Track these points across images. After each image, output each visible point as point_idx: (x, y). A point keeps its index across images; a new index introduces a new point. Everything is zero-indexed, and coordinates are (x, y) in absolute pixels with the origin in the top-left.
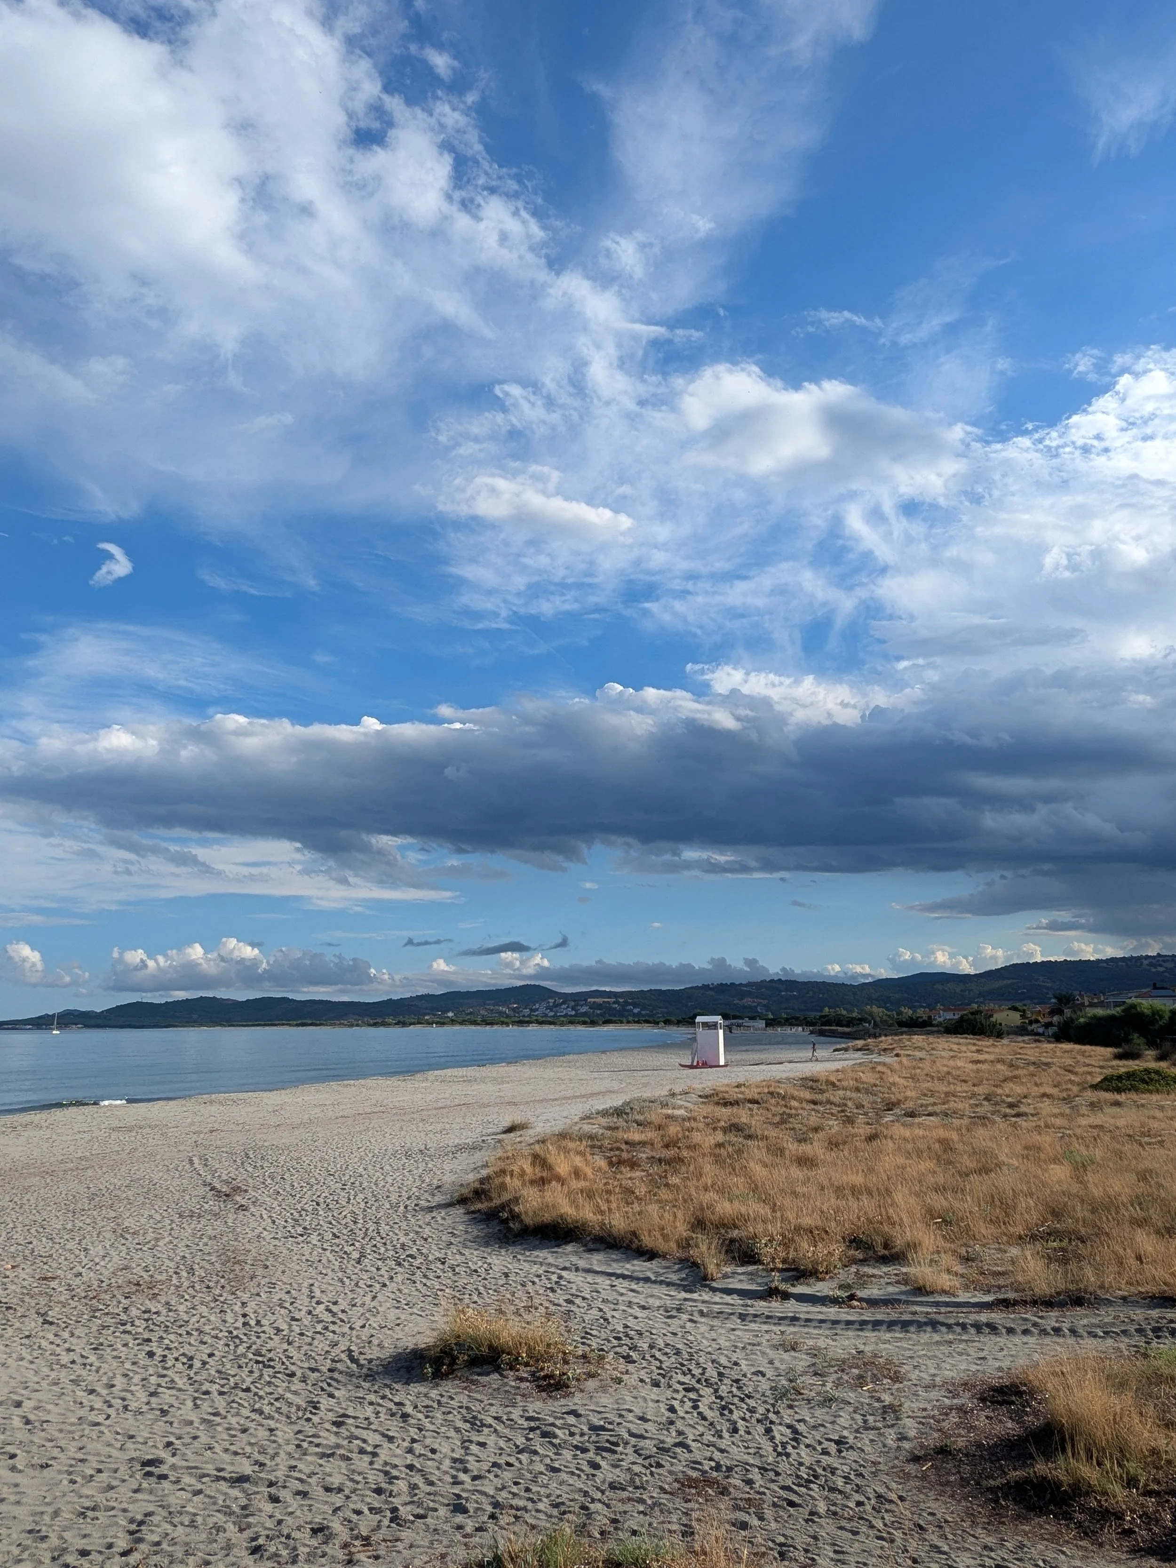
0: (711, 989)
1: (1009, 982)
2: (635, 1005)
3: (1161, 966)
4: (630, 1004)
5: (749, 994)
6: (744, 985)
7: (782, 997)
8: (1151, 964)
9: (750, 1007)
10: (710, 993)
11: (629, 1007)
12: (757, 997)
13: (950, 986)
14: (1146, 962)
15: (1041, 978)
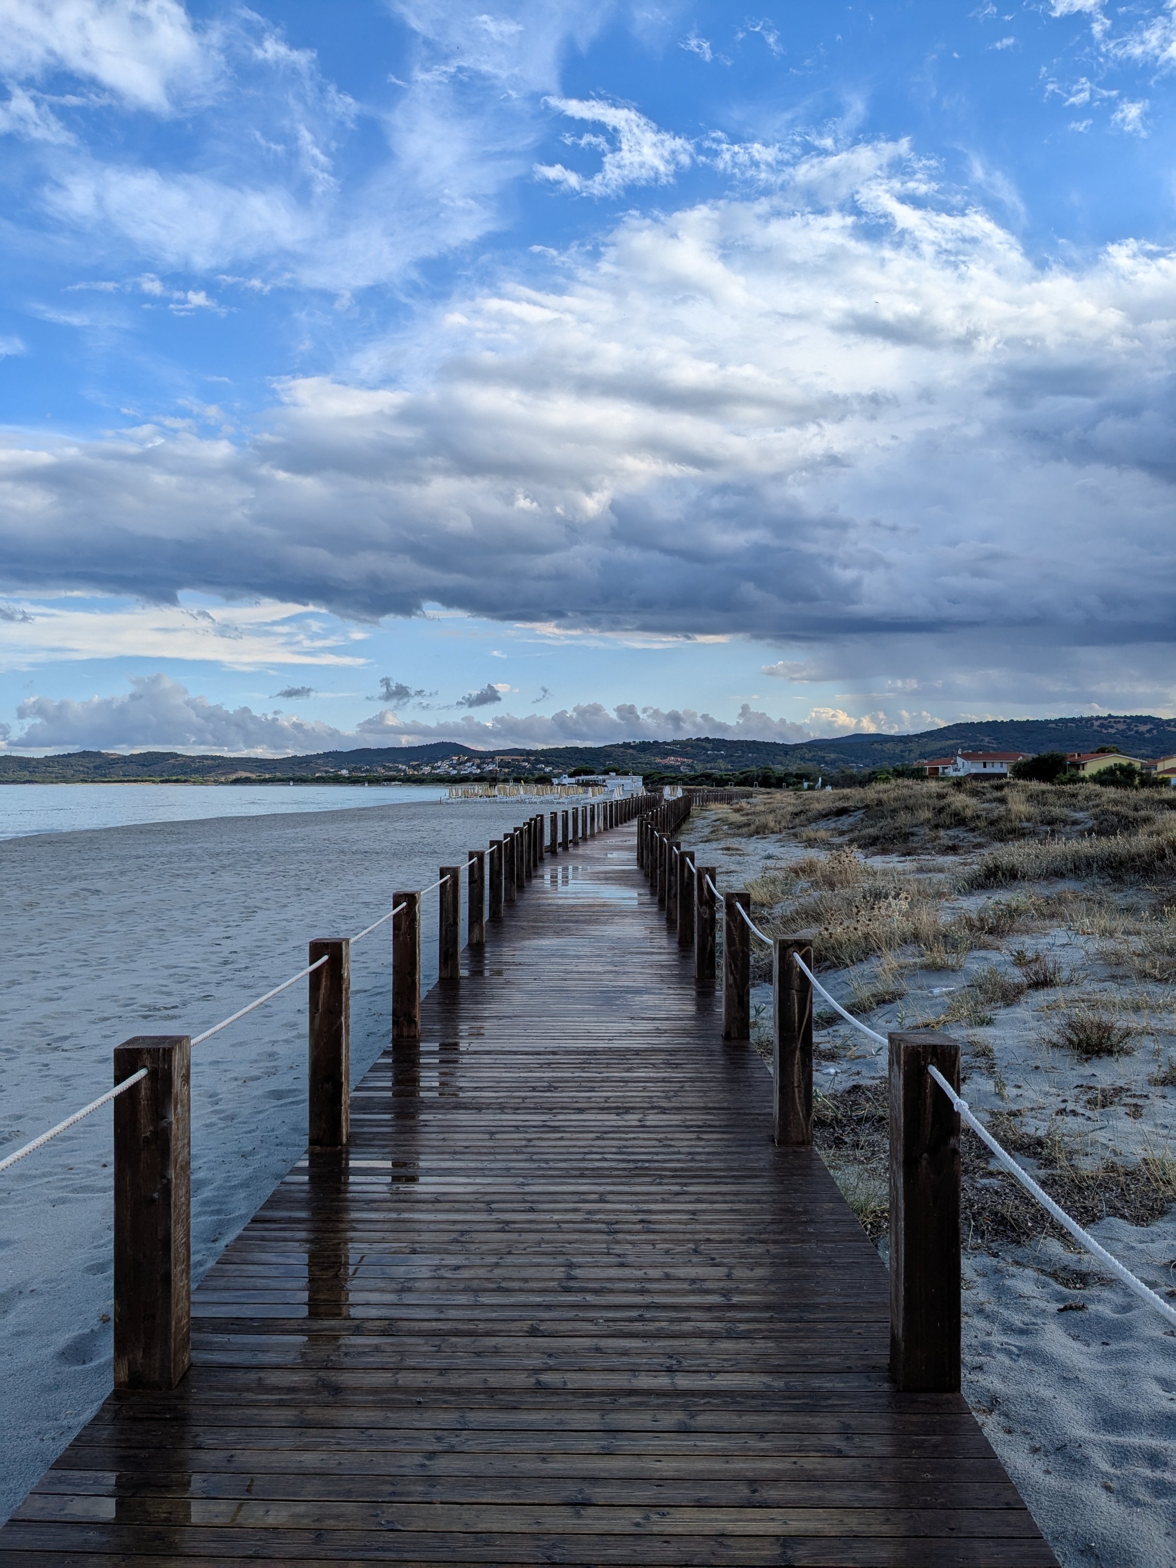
0: (633, 747)
1: (952, 742)
2: (547, 764)
3: (1112, 727)
4: (541, 762)
5: (673, 753)
6: (668, 744)
7: (708, 756)
8: (1102, 726)
9: (672, 767)
10: (630, 751)
11: (539, 766)
12: (681, 756)
13: (889, 746)
14: (1096, 723)
15: (987, 739)
